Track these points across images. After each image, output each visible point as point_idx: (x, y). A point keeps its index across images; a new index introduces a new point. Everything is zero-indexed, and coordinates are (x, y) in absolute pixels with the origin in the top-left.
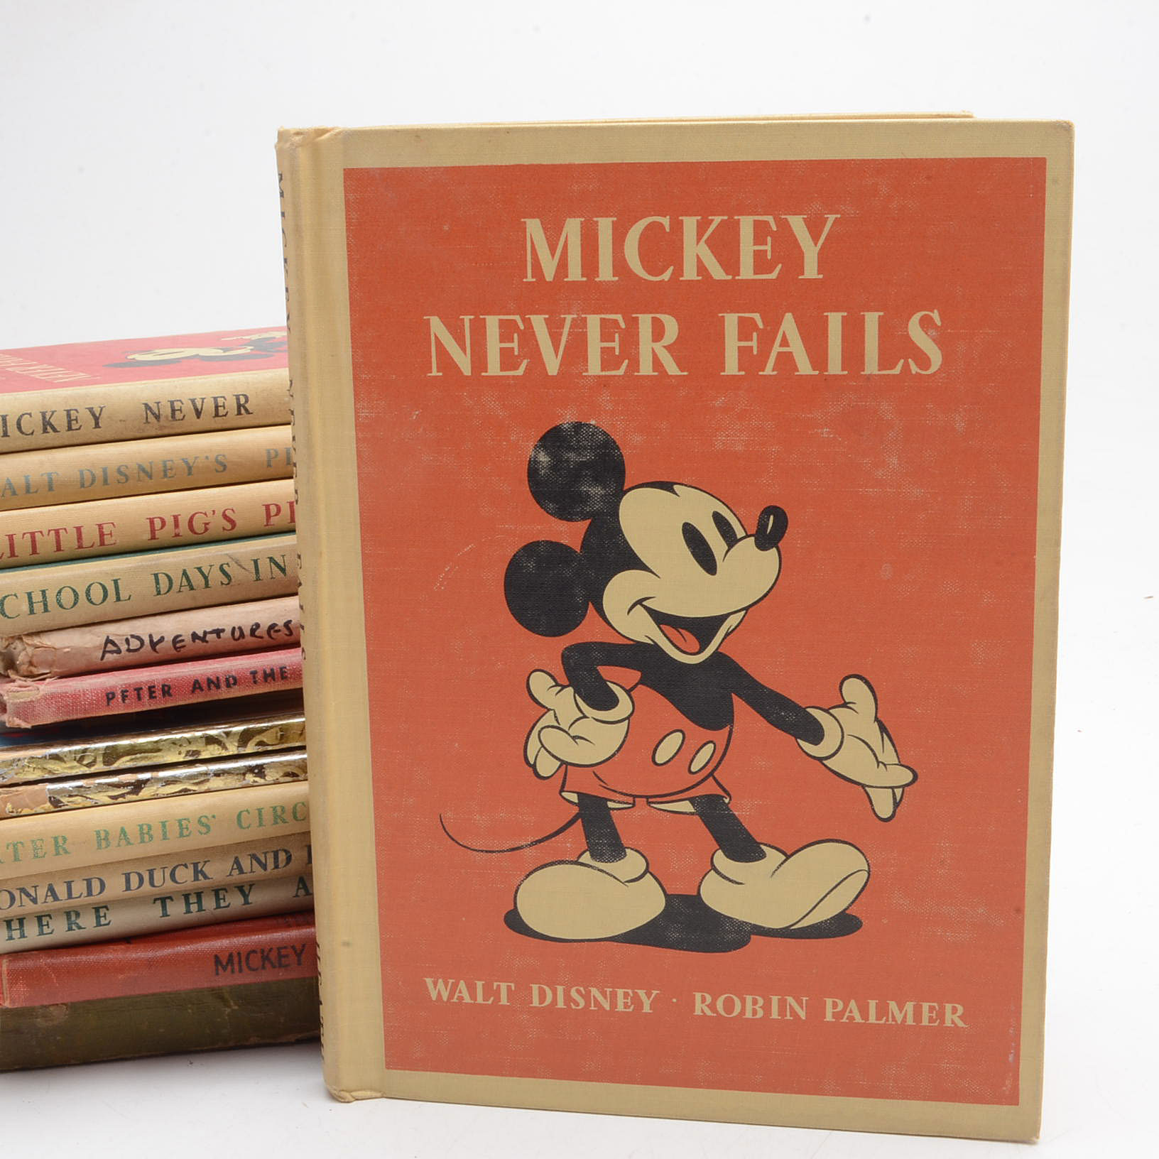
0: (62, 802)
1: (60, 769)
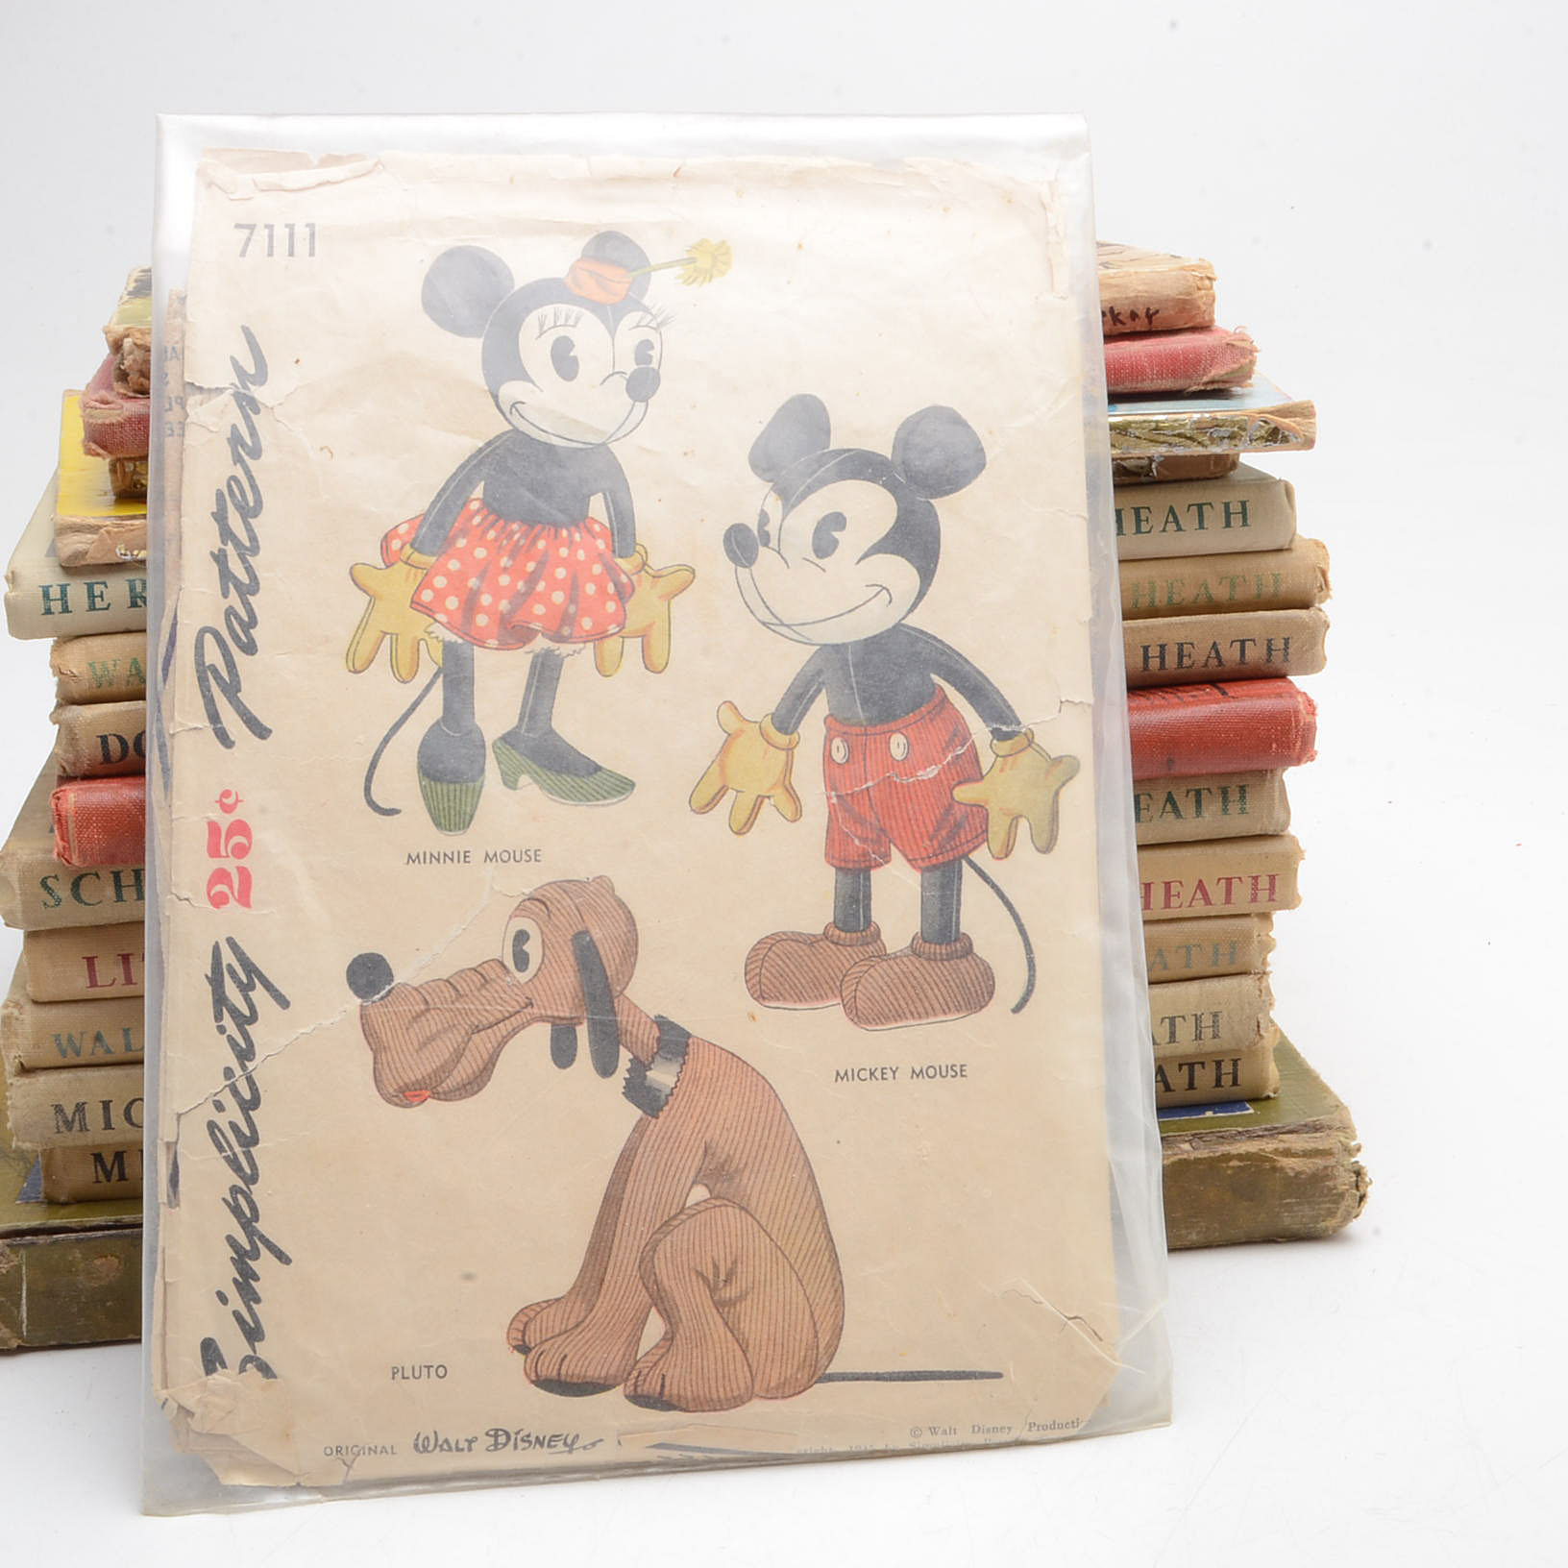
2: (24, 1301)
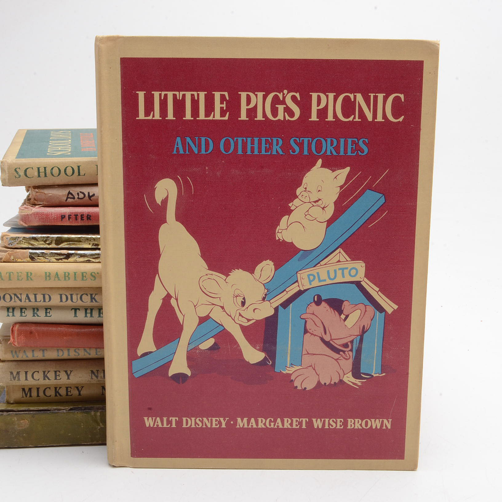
0: (35, 259)
1: (36, 244)
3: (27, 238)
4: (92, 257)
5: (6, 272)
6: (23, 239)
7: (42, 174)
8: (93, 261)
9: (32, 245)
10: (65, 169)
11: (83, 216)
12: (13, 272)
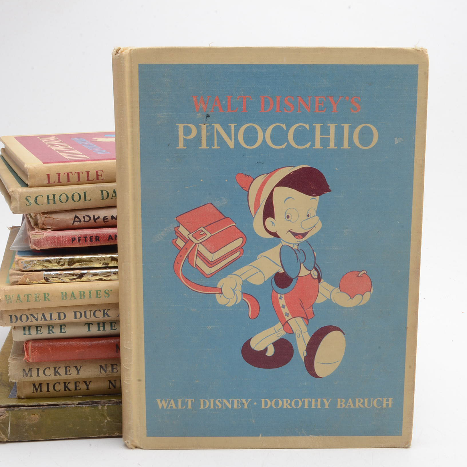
0: (49, 280)
1: (50, 266)
2: (9, 427)
3: (41, 261)
4: (104, 276)
5: (24, 295)
6: (37, 262)
7: (51, 201)
8: (105, 279)
9: (45, 267)
10: (72, 196)
11: (92, 238)
12: (31, 294)
